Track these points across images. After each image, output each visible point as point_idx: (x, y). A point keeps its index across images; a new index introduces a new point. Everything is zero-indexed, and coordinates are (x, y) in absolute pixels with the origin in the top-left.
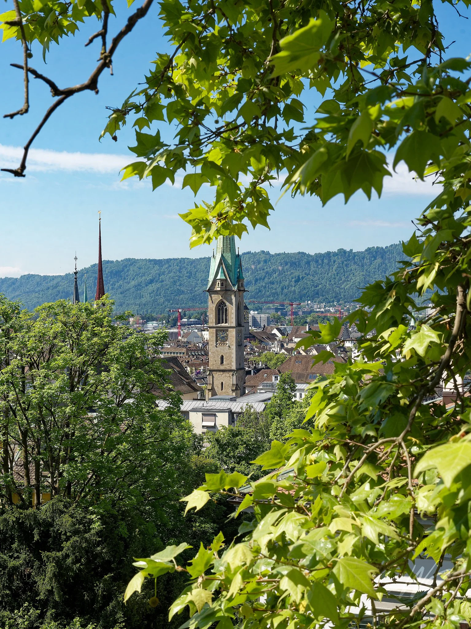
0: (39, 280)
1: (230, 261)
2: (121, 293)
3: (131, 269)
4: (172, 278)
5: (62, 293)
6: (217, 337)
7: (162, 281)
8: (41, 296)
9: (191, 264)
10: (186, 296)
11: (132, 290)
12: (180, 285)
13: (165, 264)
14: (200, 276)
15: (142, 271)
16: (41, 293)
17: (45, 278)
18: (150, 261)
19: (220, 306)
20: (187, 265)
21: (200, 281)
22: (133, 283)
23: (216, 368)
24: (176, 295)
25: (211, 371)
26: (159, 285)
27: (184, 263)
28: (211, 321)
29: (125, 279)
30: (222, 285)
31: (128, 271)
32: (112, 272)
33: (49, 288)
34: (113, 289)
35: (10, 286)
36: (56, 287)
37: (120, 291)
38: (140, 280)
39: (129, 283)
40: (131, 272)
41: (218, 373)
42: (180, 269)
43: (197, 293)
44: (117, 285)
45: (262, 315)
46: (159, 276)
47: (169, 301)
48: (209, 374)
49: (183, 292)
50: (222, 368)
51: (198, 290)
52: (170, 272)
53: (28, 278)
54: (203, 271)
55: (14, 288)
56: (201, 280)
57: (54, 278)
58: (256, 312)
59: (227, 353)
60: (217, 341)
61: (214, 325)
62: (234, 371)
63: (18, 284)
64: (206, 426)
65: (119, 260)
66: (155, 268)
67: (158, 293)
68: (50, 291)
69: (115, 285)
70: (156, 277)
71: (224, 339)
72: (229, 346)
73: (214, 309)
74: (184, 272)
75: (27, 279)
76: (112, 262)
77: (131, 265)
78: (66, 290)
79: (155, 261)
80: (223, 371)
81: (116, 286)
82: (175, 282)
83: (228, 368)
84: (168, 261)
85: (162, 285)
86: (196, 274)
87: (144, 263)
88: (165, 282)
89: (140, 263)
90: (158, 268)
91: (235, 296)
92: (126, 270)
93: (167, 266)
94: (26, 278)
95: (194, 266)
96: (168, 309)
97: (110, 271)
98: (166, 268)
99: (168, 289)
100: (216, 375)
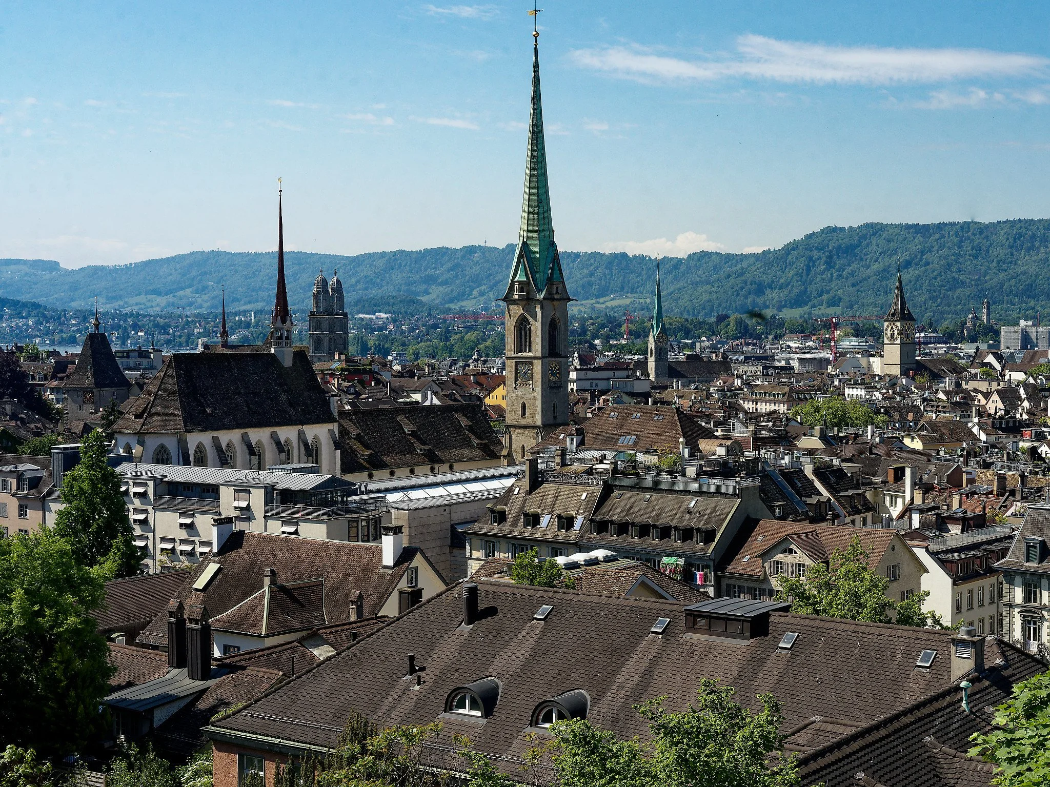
0: (717, 261)
1: (537, 252)
2: (853, 285)
3: (874, 242)
4: (944, 258)
5: (751, 284)
6: (516, 374)
7: (928, 264)
8: (715, 289)
9: (981, 233)
10: (967, 291)
11: (871, 281)
12: (959, 270)
13: (934, 233)
14: (995, 253)
15: (893, 245)
16: (716, 284)
17: (729, 258)
18: (908, 227)
19: (522, 324)
20: (973, 234)
21: (995, 264)
22: (875, 267)
23: (515, 423)
24: (950, 289)
25: (508, 427)
26: (920, 270)
27: (968, 232)
28: (509, 348)
29: (861, 259)
30: (521, 290)
31: (868, 245)
32: (840, 247)
33: (729, 276)
34: (839, 277)
35: (670, 272)
36: (742, 274)
37: (851, 280)
38: (887, 261)
39: (868, 267)
40: (873, 247)
41: (518, 431)
42: (961, 241)
43: (987, 285)
44: (848, 270)
45: (1041, 329)
46: (922, 255)
47: (934, 299)
48: (506, 432)
49: (963, 283)
50: (523, 422)
51: (991, 279)
52: (942, 247)
53: (702, 257)
54: (1003, 246)
55: (675, 276)
56: (998, 262)
57: (743, 257)
58: (1030, 323)
59: (530, 399)
60: (516, 380)
61: (513, 355)
62: (540, 428)
63: (683, 268)
64: (239, 507)
65: (855, 226)
66: (916, 241)
67: (918, 284)
68: (731, 280)
69: (844, 270)
70: (916, 256)
71: (527, 377)
72: (533, 388)
73: (513, 329)
74: (967, 246)
75: (699, 260)
76: (842, 229)
77: (874, 234)
78: (758, 280)
79: (916, 226)
80: (525, 427)
81: (845, 273)
82: (949, 265)
83: (531, 423)
84: (940, 227)
85: (925, 271)
86: (988, 251)
87: (897, 231)
88: (931, 266)
89: (891, 231)
90: (922, 239)
91: (542, 308)
92: (864, 243)
93: (937, 236)
94: (696, 258)
95: (987, 237)
96: (931, 314)
97: (836, 245)
98: (936, 240)
99: (936, 279)
100: (515, 433)
